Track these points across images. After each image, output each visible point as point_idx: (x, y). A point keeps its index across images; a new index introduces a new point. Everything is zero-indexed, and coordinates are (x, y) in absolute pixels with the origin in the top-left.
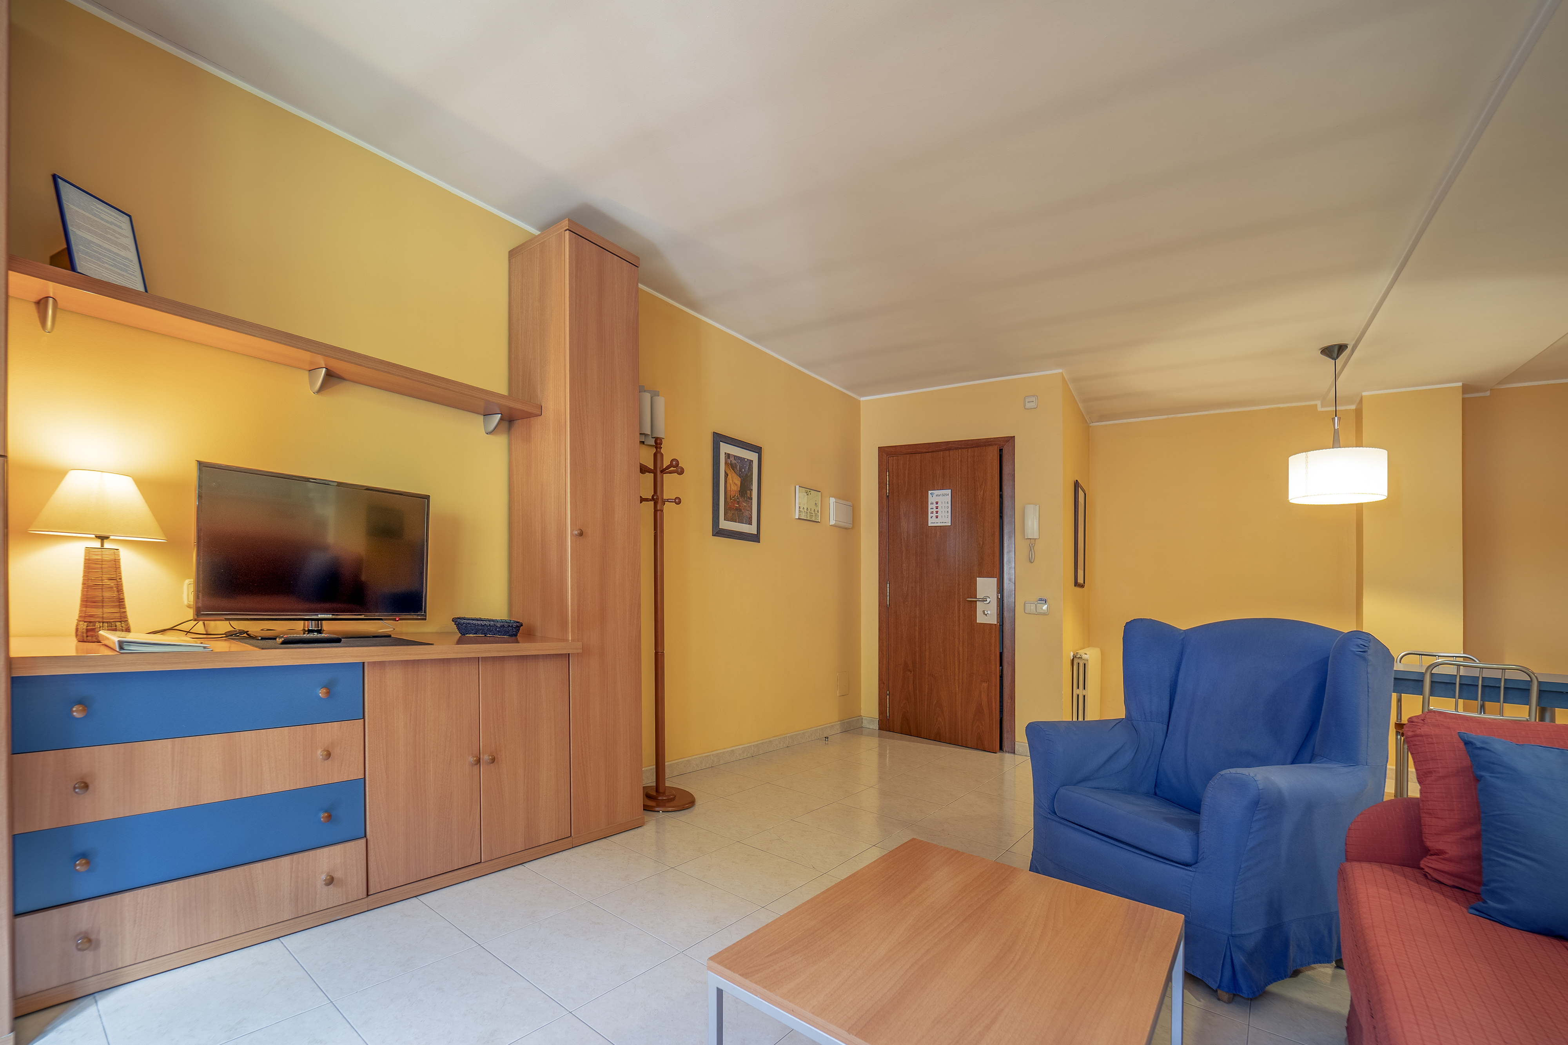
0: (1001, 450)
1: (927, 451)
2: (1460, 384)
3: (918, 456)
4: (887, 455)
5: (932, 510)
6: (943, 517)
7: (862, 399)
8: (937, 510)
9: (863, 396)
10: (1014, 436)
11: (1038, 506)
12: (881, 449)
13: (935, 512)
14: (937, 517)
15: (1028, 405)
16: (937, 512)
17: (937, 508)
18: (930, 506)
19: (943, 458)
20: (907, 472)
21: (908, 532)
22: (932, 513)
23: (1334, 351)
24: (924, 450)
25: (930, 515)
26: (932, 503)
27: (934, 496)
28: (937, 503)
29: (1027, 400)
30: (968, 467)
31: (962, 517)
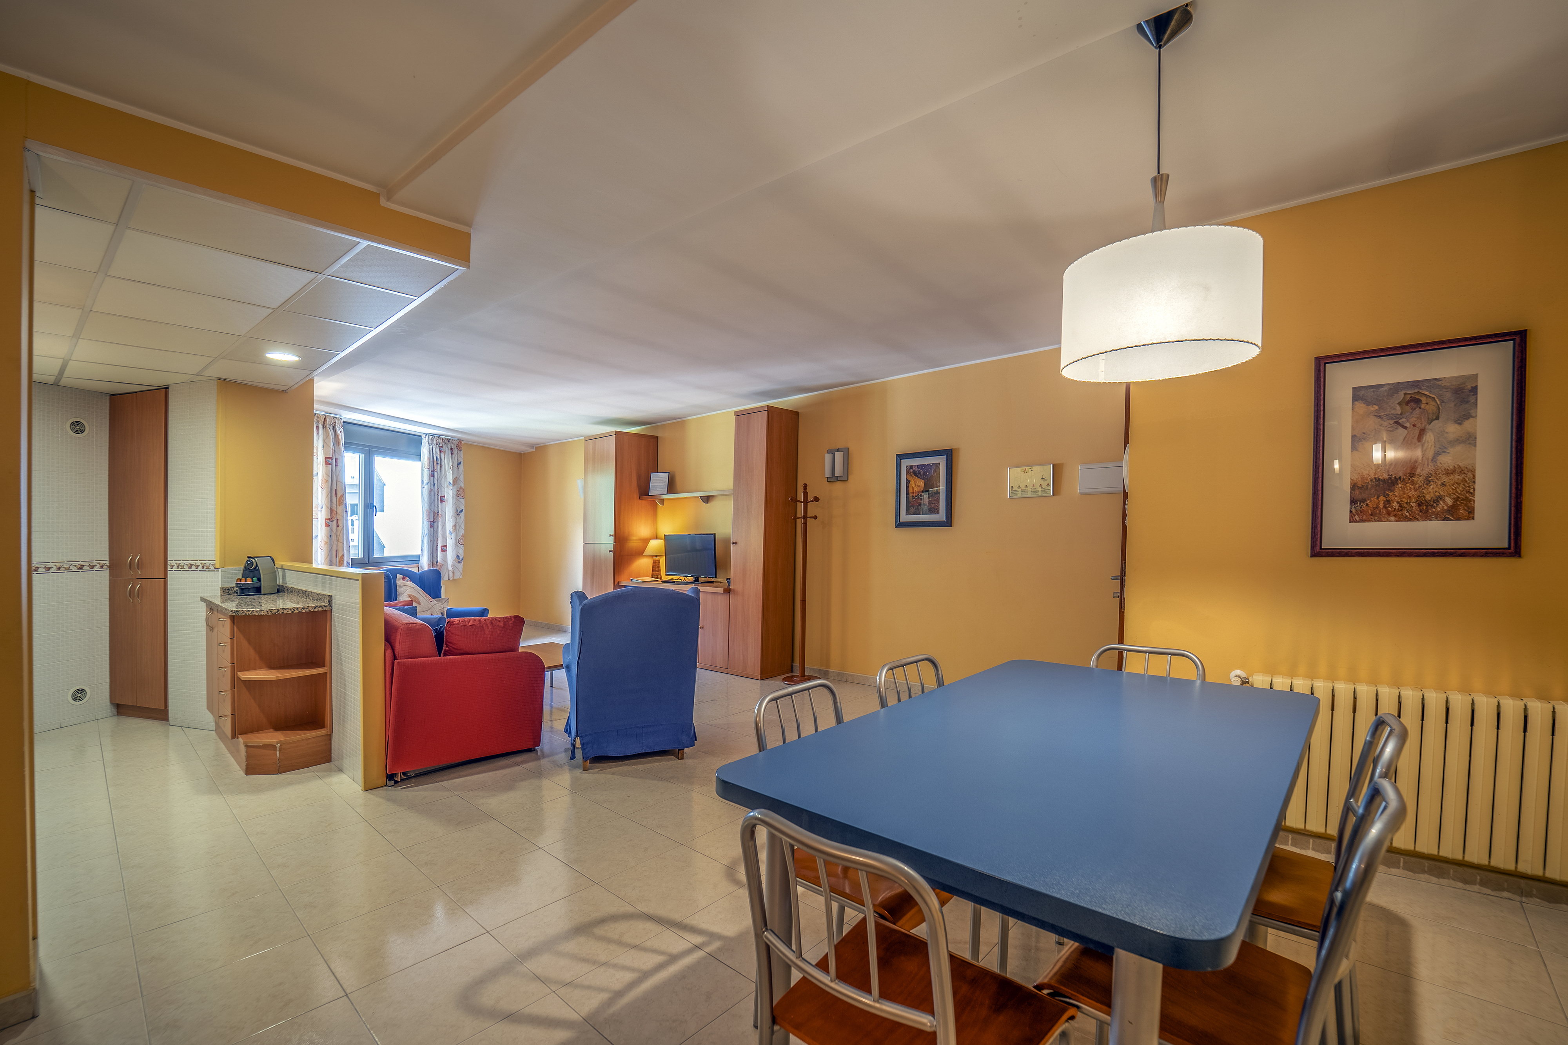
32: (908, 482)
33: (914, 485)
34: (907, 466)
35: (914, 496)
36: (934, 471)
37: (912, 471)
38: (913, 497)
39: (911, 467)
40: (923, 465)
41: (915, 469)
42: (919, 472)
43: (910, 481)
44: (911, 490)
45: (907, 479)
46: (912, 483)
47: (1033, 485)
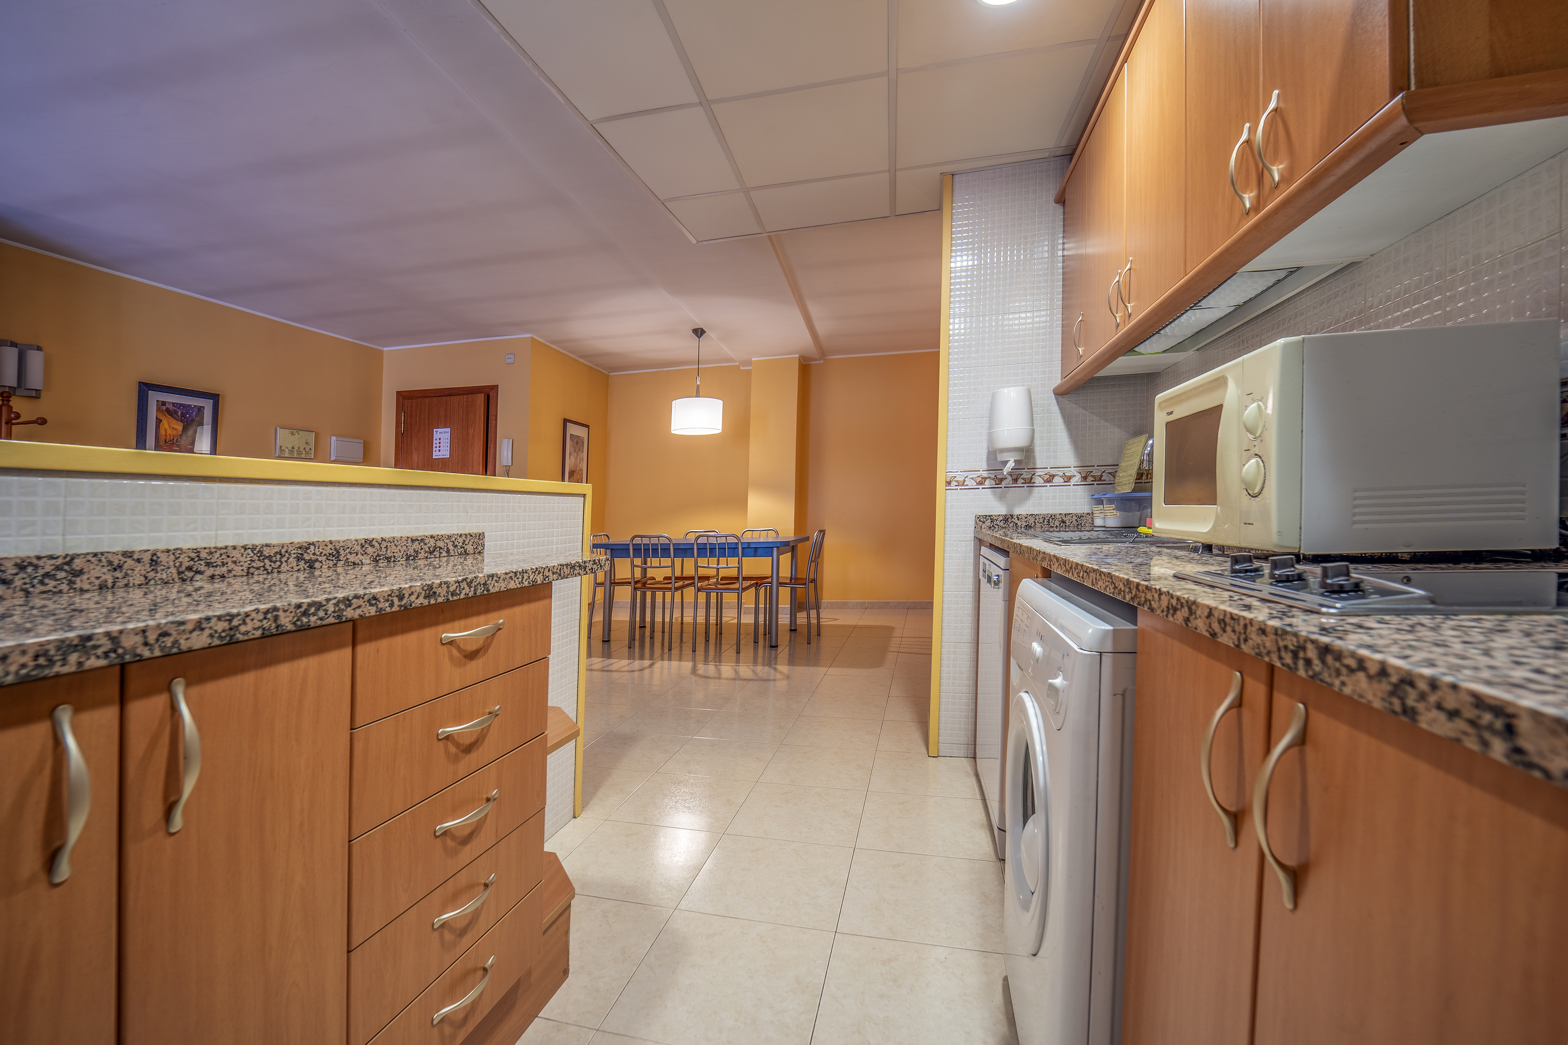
0: (488, 396)
1: (434, 395)
2: (798, 356)
3: (427, 400)
4: (405, 399)
5: (436, 445)
6: (444, 450)
7: (385, 349)
8: (440, 445)
9: (385, 347)
10: (498, 385)
11: (512, 440)
12: (397, 392)
13: (438, 447)
14: (439, 451)
15: (508, 361)
16: (440, 447)
17: (440, 443)
18: (435, 442)
19: (446, 402)
20: (418, 413)
21: (417, 464)
22: (436, 447)
23: (699, 332)
24: (432, 395)
25: (434, 449)
26: (436, 440)
27: (438, 433)
28: (440, 439)
29: (507, 357)
30: (463, 410)
31: (458, 450)
32: (159, 421)
33: (167, 427)
34: (157, 401)
35: (168, 440)
36: (196, 414)
37: (164, 408)
38: (165, 440)
39: (164, 403)
40: (184, 406)
41: (171, 407)
42: (176, 412)
43: (161, 421)
44: (162, 432)
45: (156, 417)
46: (165, 424)
47: (299, 448)
